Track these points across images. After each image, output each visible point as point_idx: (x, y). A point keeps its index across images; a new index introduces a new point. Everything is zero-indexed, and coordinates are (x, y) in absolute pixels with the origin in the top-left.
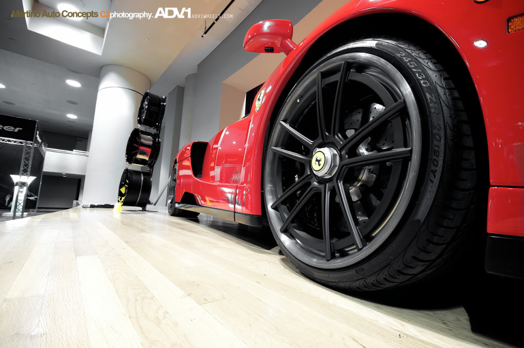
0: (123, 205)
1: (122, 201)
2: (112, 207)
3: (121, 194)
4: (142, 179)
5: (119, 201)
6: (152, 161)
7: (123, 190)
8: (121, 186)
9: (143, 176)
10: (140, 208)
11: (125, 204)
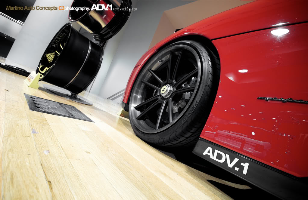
0: (44, 80)
1: (43, 72)
2: (25, 74)
3: (44, 62)
4: (89, 51)
5: (38, 71)
6: (108, 33)
7: (50, 57)
8: (49, 50)
9: (92, 47)
10: (69, 93)
11: (47, 78)
